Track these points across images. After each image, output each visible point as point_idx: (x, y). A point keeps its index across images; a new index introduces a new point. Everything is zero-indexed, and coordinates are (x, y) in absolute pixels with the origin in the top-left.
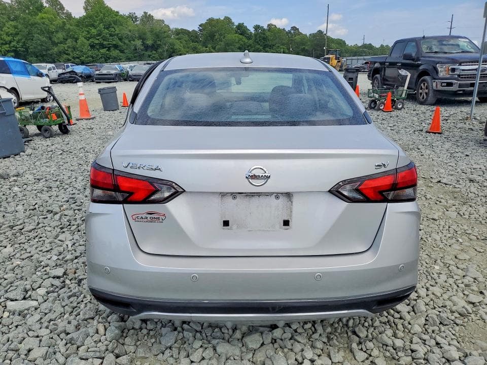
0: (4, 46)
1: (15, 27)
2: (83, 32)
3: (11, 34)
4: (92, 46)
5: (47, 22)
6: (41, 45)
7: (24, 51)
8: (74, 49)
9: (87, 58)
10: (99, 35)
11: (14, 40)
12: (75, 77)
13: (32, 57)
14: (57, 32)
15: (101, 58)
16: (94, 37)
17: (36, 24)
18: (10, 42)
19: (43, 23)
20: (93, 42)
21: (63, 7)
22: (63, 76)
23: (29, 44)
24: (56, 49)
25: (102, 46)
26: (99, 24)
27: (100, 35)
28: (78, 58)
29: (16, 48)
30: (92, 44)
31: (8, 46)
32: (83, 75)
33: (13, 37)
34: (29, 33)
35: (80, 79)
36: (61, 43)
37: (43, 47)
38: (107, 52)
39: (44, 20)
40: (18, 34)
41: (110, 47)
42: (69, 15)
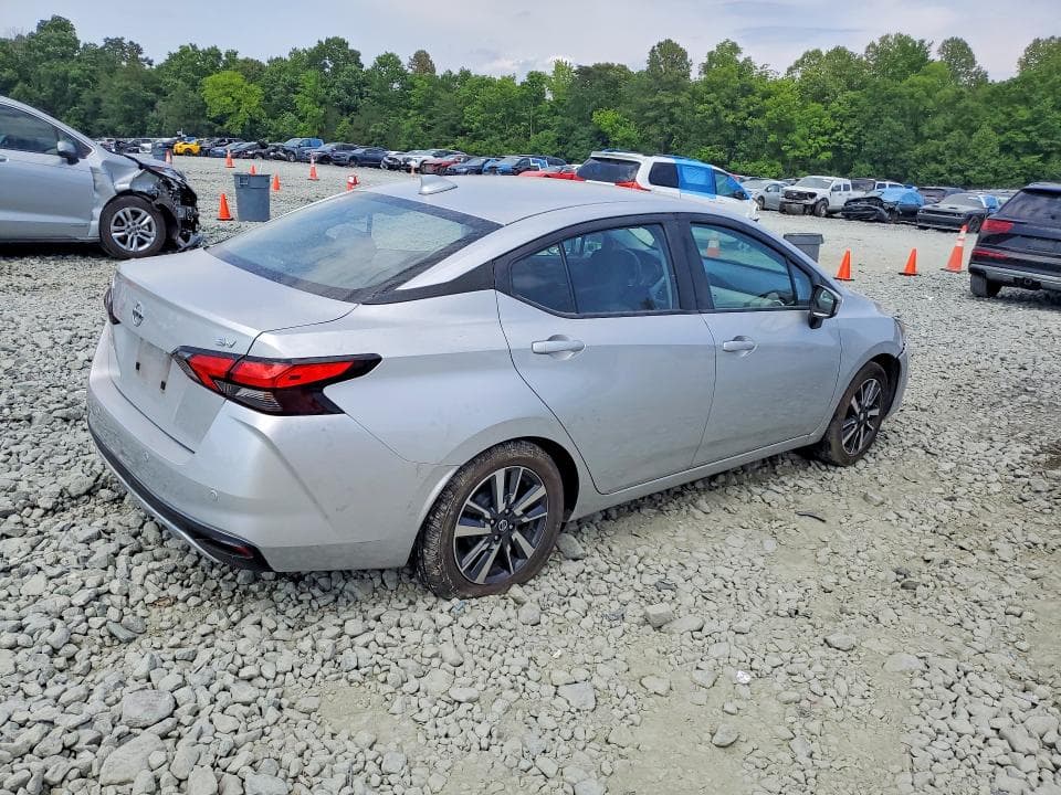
0: (821, 138)
1: (853, 103)
2: (996, 115)
3: (841, 116)
4: (1006, 148)
5: (920, 93)
6: (889, 141)
7: (852, 151)
8: (960, 151)
9: (980, 172)
10: (1034, 122)
11: (842, 128)
12: (876, 210)
13: (864, 162)
14: (936, 114)
15: (1018, 175)
16: (1018, 126)
17: (895, 96)
18: (834, 131)
19: (912, 96)
20: (1011, 138)
21: (973, 60)
22: (853, 205)
23: (867, 137)
24: (919, 150)
25: (1032, 148)
26: (1044, 97)
27: (1036, 124)
28: (961, 172)
29: (841, 142)
30: (1008, 143)
31: (826, 137)
32: (897, 208)
33: (842, 122)
34: (875, 116)
35: (887, 215)
36: (935, 137)
37: (891, 145)
38: (1040, 164)
39: (915, 89)
40: (855, 116)
41: (1052, 152)
42: (981, 79)
